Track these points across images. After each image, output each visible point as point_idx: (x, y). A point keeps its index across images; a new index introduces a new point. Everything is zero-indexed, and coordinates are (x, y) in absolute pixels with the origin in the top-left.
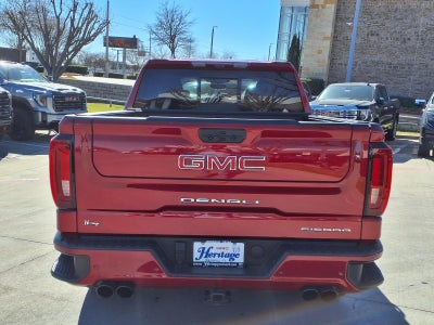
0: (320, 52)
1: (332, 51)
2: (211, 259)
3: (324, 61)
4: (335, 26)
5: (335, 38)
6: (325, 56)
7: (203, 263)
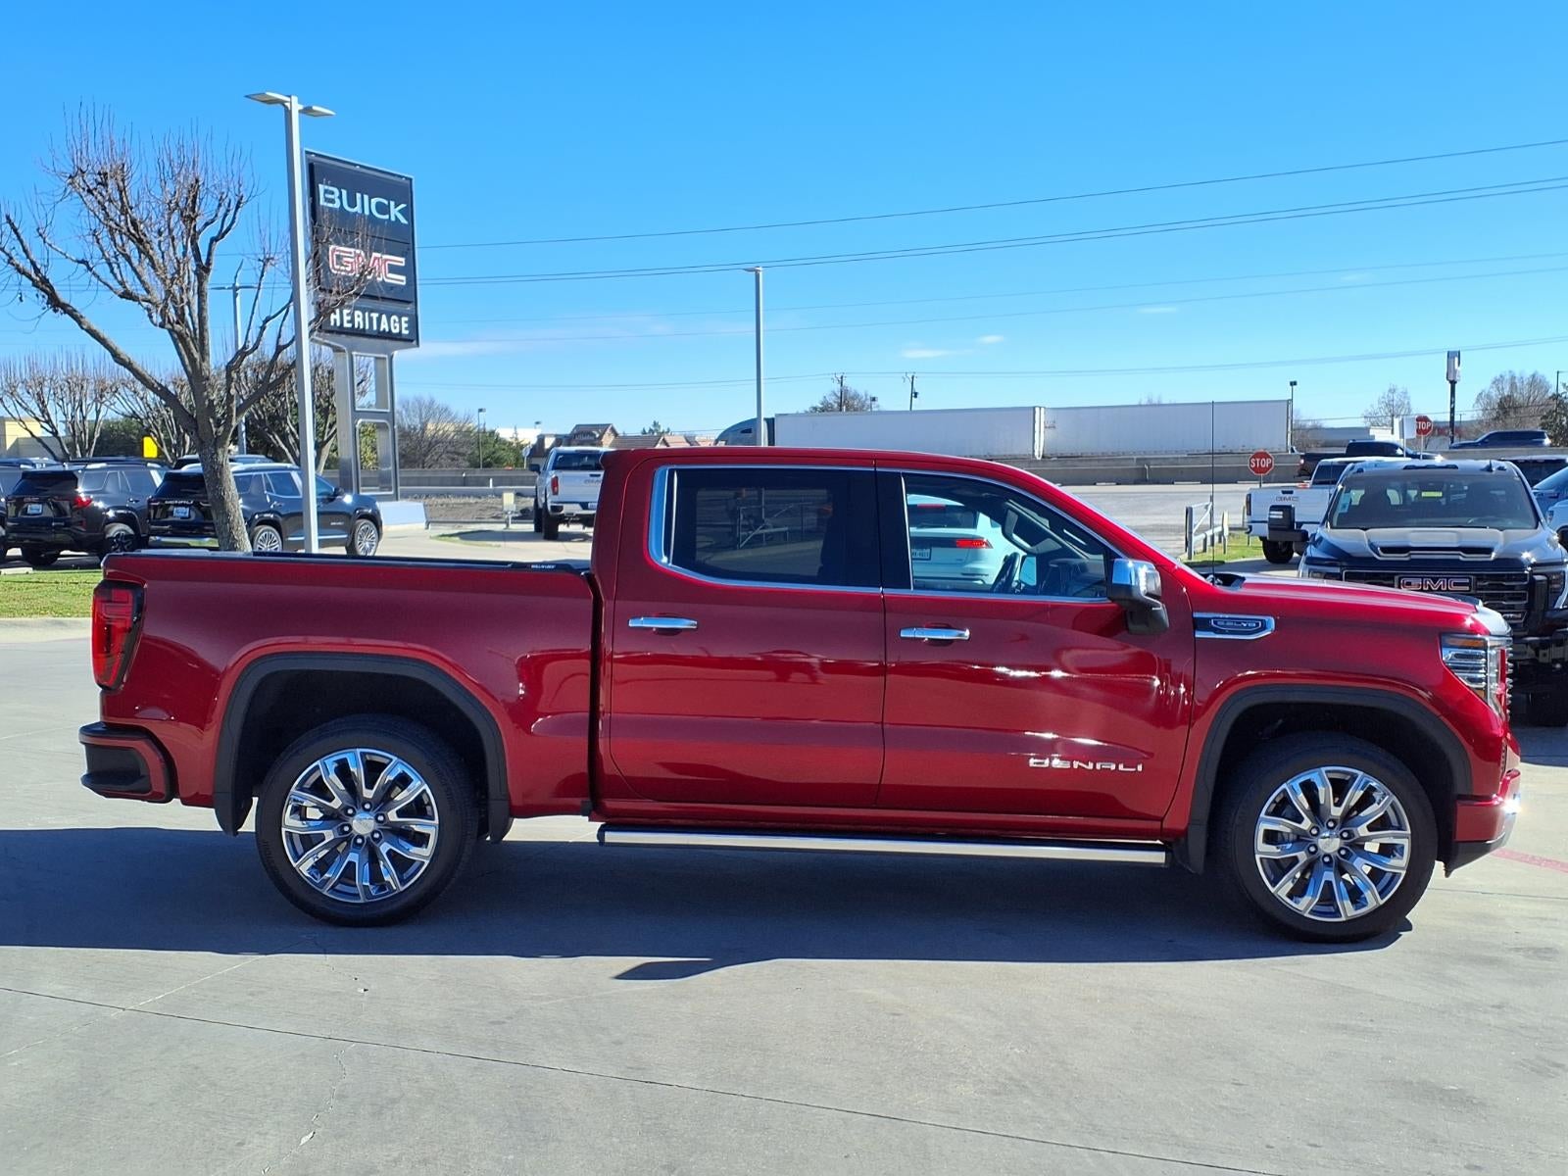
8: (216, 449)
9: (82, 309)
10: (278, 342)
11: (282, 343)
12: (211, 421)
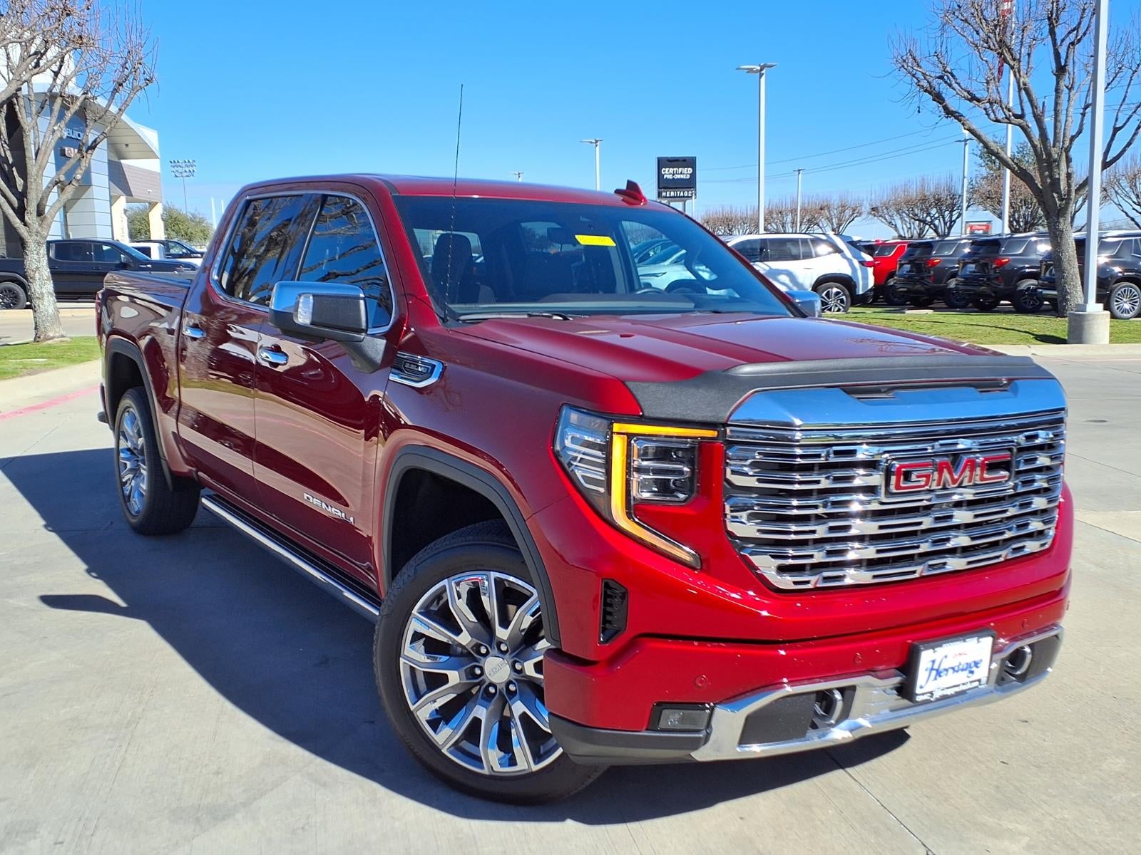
8: (1058, 219)
9: (986, 135)
10: (1115, 124)
11: (1118, 126)
12: (1055, 195)
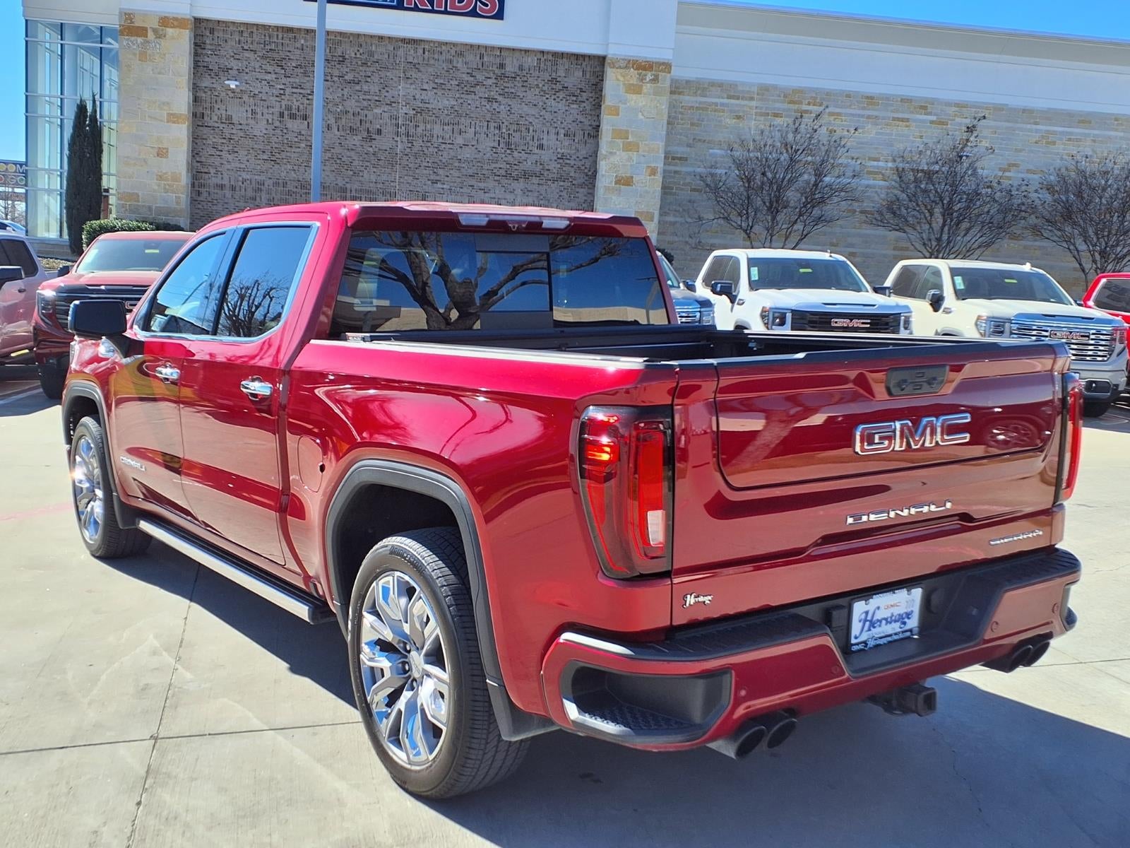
0: (162, 153)
1: (195, 153)
2: (877, 631)
3: (176, 178)
4: (195, 88)
5: (198, 118)
6: (178, 161)
7: (865, 643)
